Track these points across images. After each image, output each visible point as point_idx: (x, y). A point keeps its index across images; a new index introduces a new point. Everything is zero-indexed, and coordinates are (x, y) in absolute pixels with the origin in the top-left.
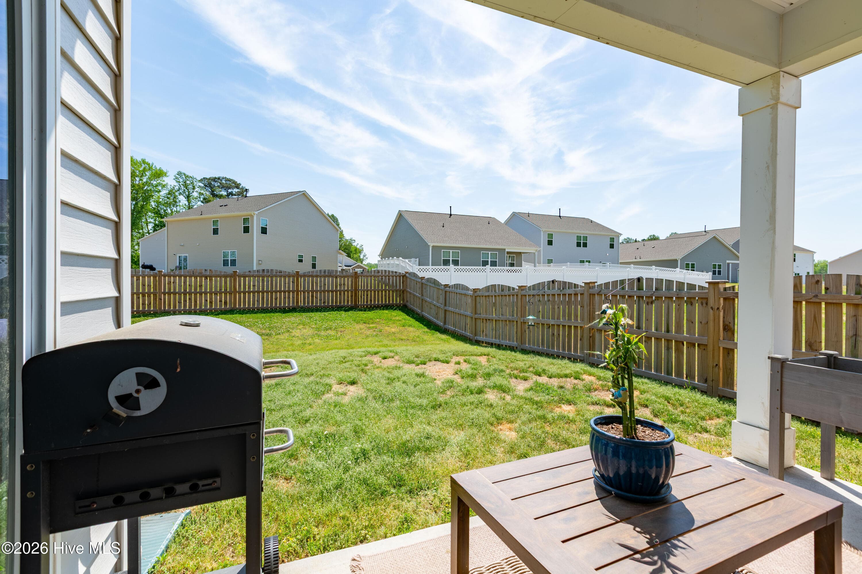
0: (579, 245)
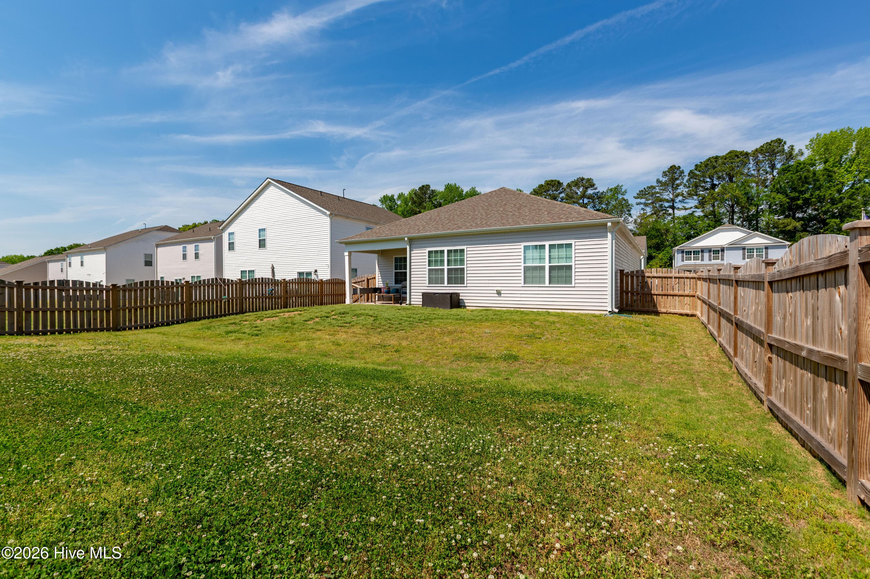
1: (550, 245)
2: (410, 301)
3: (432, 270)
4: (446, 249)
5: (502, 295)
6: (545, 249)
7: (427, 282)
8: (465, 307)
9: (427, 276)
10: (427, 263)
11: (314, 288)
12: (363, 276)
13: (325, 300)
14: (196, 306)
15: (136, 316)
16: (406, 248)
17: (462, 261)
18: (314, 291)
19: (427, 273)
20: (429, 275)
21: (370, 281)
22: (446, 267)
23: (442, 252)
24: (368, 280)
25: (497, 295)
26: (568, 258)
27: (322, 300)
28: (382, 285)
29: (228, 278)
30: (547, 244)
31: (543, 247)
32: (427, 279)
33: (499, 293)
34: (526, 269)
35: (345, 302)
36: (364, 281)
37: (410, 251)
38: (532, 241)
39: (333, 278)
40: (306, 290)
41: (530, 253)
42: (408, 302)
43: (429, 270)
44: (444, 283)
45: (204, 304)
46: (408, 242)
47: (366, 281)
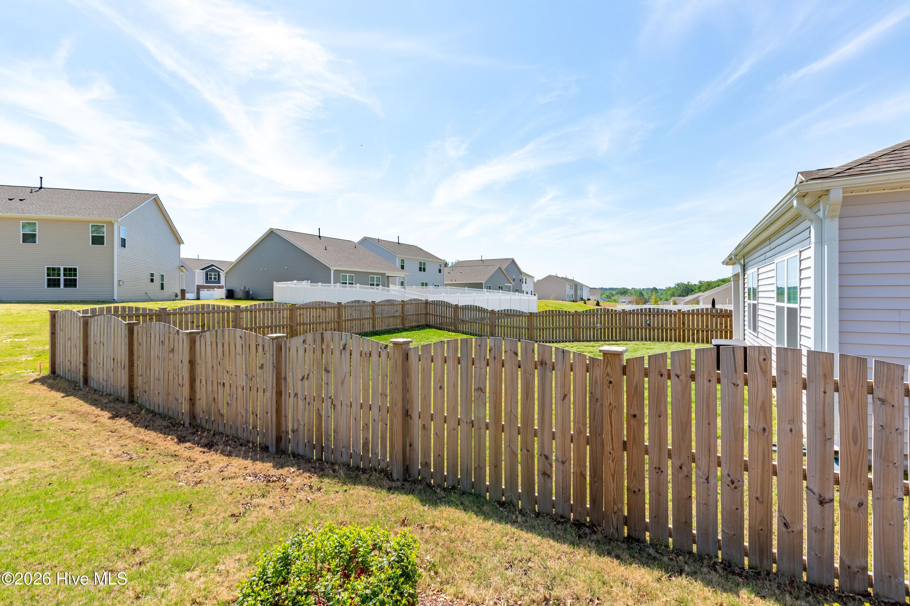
0: (420, 270)
14: (583, 331)
15: (543, 334)
29: (612, 308)
45: (590, 330)
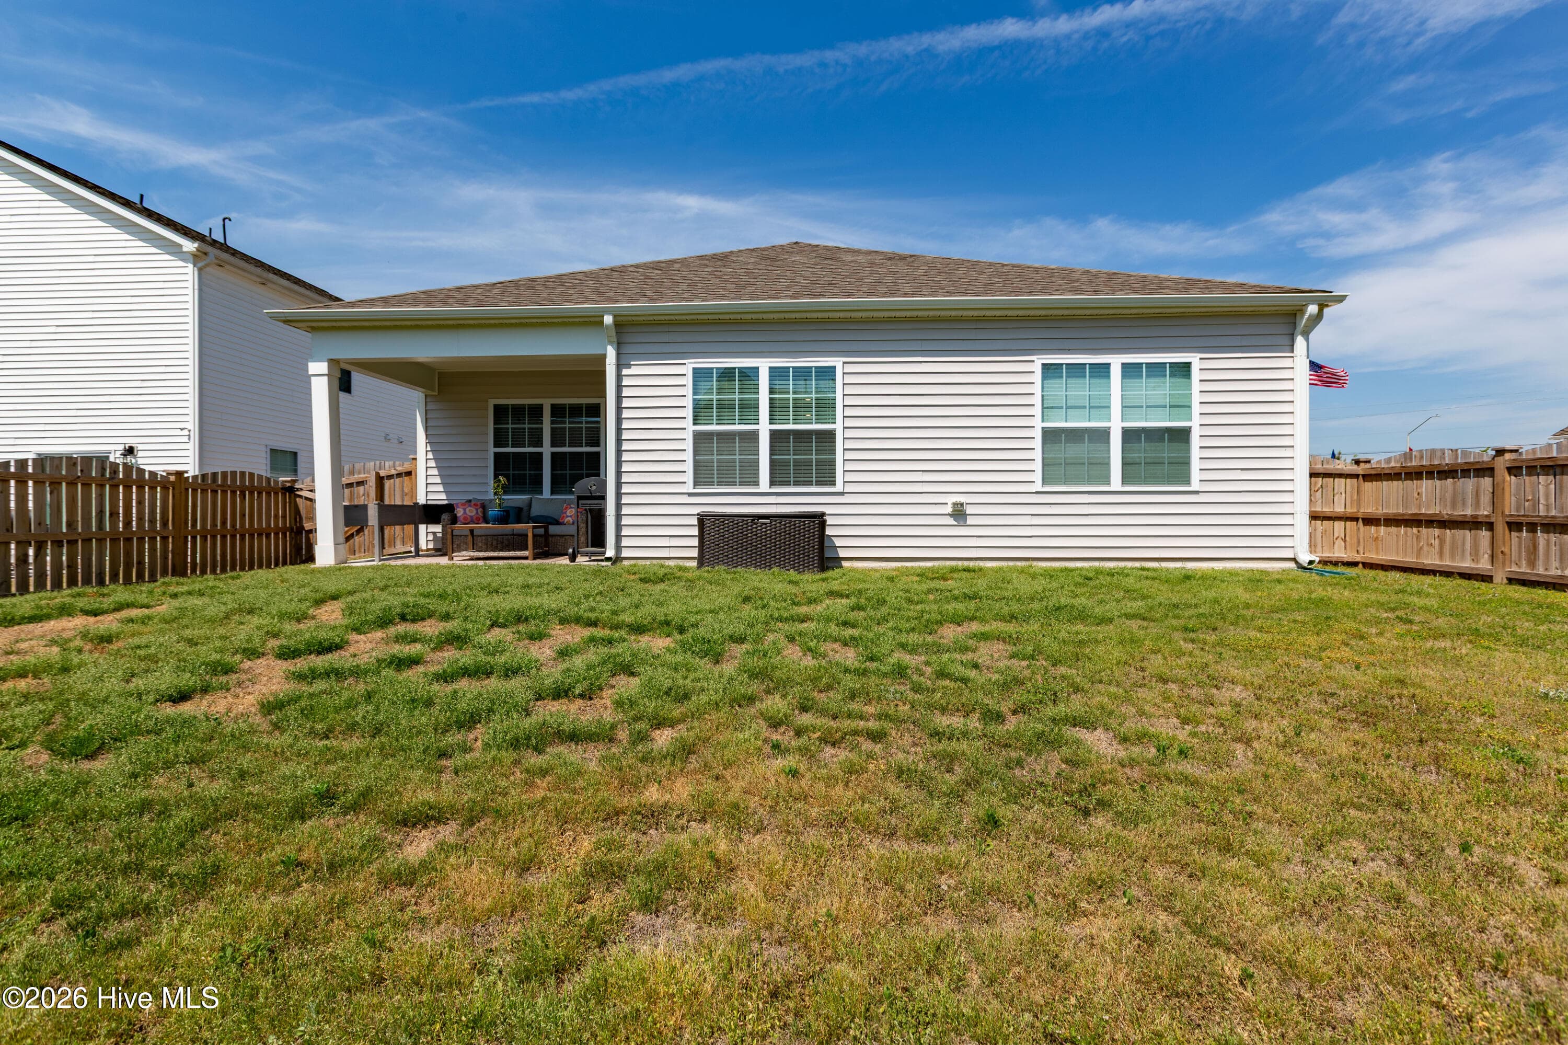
1: (1124, 365)
2: (618, 548)
3: (709, 435)
4: (764, 365)
5: (970, 521)
6: (1108, 377)
7: (689, 477)
8: (837, 561)
9: (689, 456)
10: (689, 413)
11: (140, 503)
12: (358, 466)
13: (195, 551)
16: (604, 357)
17: (826, 408)
18: (140, 519)
19: (689, 445)
20: (696, 452)
21: (387, 484)
22: (764, 428)
23: (749, 375)
24: (380, 480)
25: (953, 522)
26: (1182, 406)
27: (180, 553)
28: (443, 496)
30: (1116, 362)
31: (1102, 370)
32: (689, 467)
33: (959, 513)
34: (1049, 436)
35: (311, 558)
36: (360, 483)
37: (619, 366)
38: (1069, 351)
39: (209, 470)
40: (101, 513)
41: (1061, 389)
42: (610, 552)
43: (698, 436)
44: (756, 483)
46: (613, 332)
47: (372, 482)
